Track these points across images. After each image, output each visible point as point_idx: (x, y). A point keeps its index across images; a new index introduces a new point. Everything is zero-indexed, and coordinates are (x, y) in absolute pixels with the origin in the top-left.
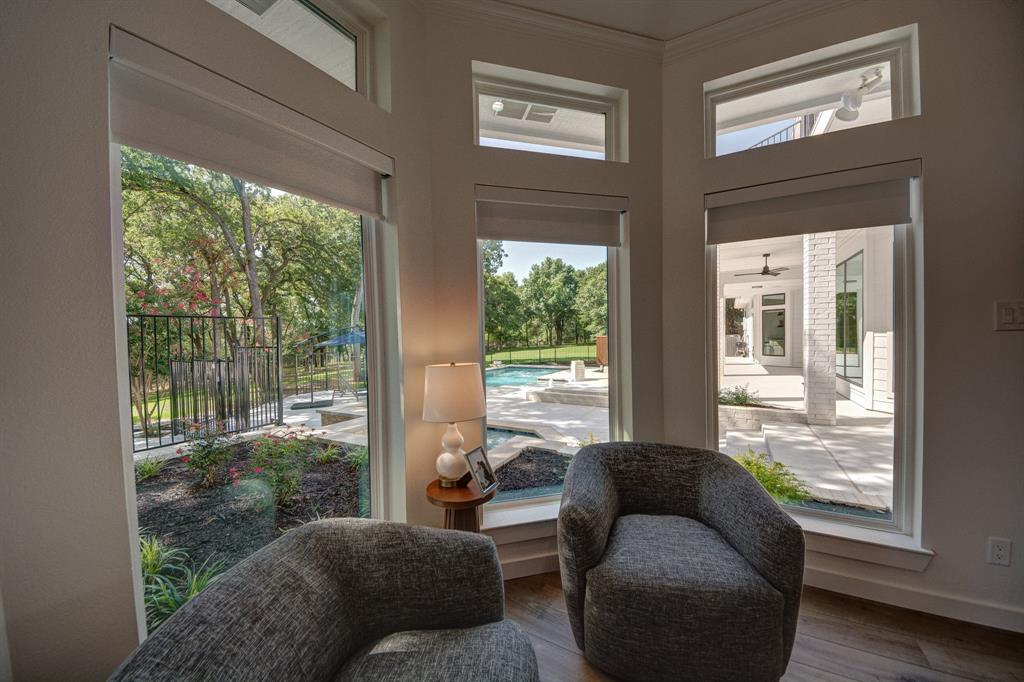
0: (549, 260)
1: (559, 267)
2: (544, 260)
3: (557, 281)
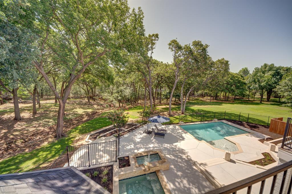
0: (265, 65)
1: (271, 68)
2: (263, 64)
3: (268, 75)
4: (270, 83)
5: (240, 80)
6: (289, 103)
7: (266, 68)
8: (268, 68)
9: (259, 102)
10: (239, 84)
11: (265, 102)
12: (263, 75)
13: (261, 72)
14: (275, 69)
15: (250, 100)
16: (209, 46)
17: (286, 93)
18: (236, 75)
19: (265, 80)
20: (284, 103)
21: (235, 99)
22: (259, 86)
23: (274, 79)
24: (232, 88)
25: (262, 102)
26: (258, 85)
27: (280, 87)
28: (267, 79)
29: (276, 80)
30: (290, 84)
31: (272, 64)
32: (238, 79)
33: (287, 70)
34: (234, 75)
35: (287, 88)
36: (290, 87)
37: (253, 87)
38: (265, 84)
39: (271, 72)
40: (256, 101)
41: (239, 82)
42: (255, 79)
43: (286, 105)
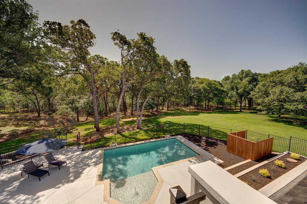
0: (242, 71)
1: (248, 74)
2: (240, 71)
3: (245, 81)
4: (246, 90)
5: (217, 88)
6: (264, 110)
7: (243, 74)
8: (244, 74)
9: (239, 110)
10: (216, 92)
11: (246, 110)
12: (240, 81)
13: (239, 79)
14: (250, 75)
15: (231, 108)
16: (155, 39)
17: (260, 99)
18: (213, 83)
19: (242, 87)
20: (260, 110)
21: (217, 108)
22: (237, 93)
23: (250, 86)
24: (210, 96)
25: (242, 111)
26: (235, 92)
27: (255, 93)
28: (244, 85)
29: (253, 86)
30: (263, 90)
31: (249, 70)
32: (215, 86)
33: (265, 77)
34: (211, 82)
35: (260, 94)
36: (263, 92)
37: (231, 94)
38: (242, 91)
39: (248, 79)
40: (237, 109)
41: (217, 89)
42: (232, 86)
43: (261, 113)
